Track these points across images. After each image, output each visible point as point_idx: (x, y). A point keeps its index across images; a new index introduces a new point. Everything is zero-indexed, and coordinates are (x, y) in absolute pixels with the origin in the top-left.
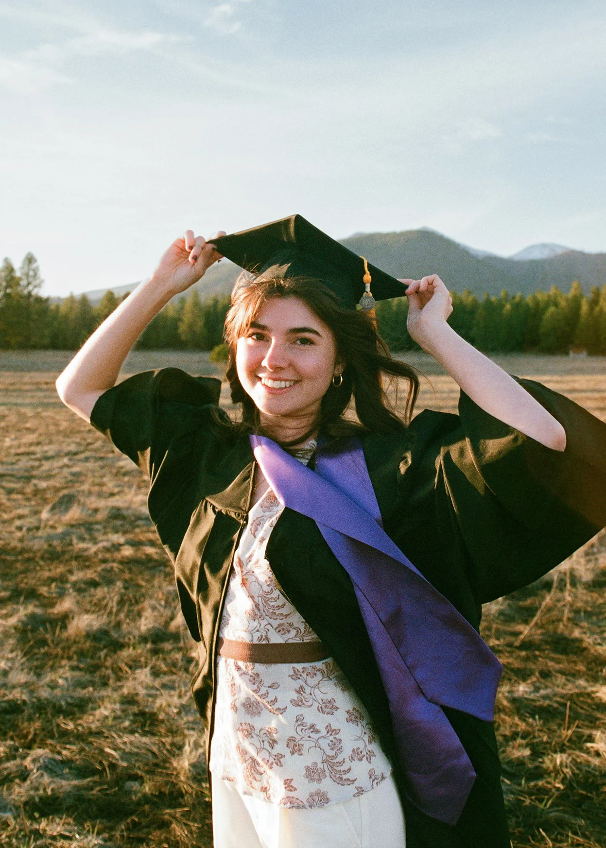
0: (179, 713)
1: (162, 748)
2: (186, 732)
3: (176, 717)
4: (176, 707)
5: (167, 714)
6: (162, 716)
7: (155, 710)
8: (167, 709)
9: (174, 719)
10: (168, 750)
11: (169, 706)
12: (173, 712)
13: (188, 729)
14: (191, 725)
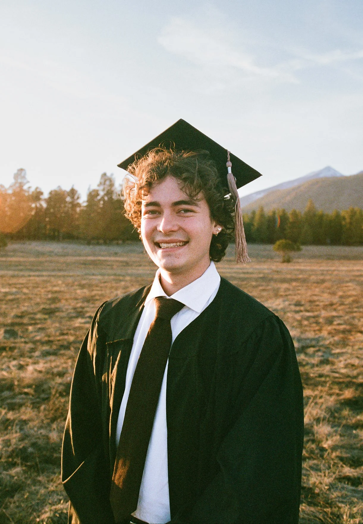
0: (329, 489)
1: (326, 517)
2: (340, 505)
3: (328, 492)
4: (326, 485)
5: (321, 490)
6: (317, 491)
7: (311, 486)
8: (319, 485)
9: (326, 494)
10: (330, 518)
11: (321, 483)
12: (325, 488)
13: (339, 502)
14: (341, 500)
